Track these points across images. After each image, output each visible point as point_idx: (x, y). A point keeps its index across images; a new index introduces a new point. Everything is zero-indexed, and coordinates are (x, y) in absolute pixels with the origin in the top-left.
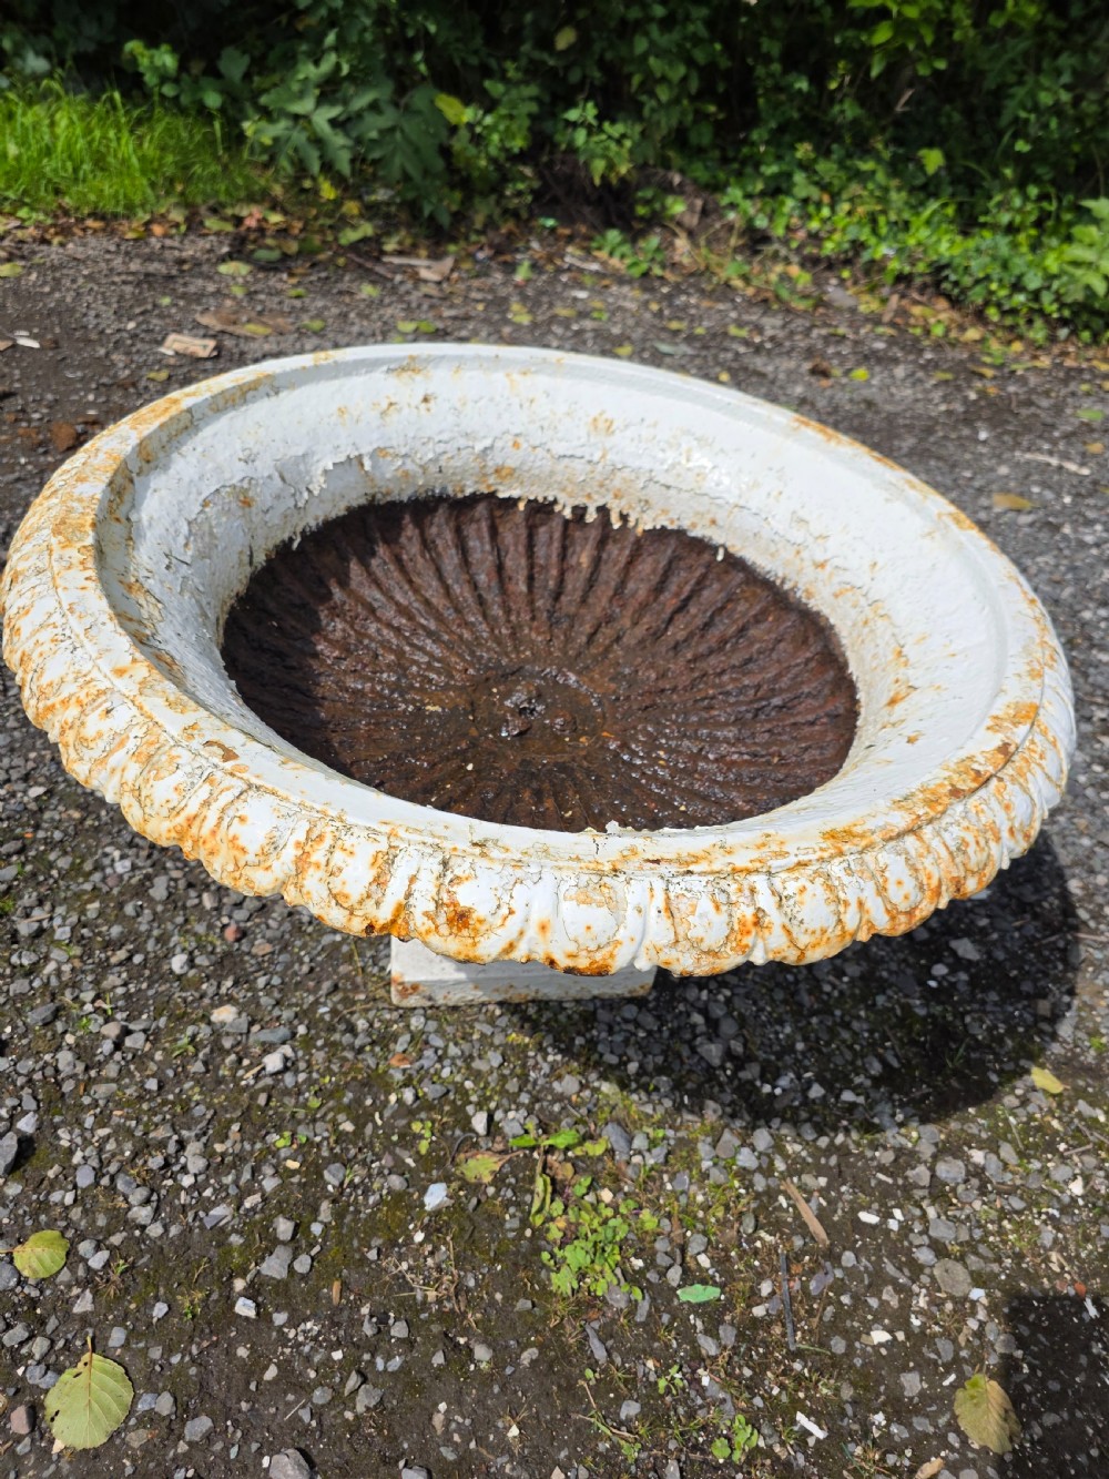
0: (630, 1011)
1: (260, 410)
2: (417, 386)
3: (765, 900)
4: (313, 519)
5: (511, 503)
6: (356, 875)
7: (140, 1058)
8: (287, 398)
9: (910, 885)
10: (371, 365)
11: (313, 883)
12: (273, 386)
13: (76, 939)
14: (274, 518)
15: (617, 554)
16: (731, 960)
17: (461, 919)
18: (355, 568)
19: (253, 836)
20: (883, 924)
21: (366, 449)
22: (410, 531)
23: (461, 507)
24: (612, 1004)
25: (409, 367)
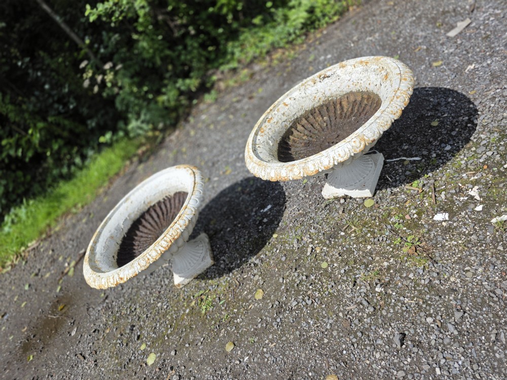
0: (212, 268)
1: (110, 223)
2: (129, 201)
4: (126, 230)
5: (154, 205)
8: (112, 218)
9: (165, 243)
10: (122, 204)
12: (110, 218)
14: (119, 235)
15: (172, 201)
16: (148, 265)
17: (121, 279)
18: (138, 232)
20: (164, 249)
21: (127, 216)
22: (143, 221)
23: (148, 211)
25: (127, 199)
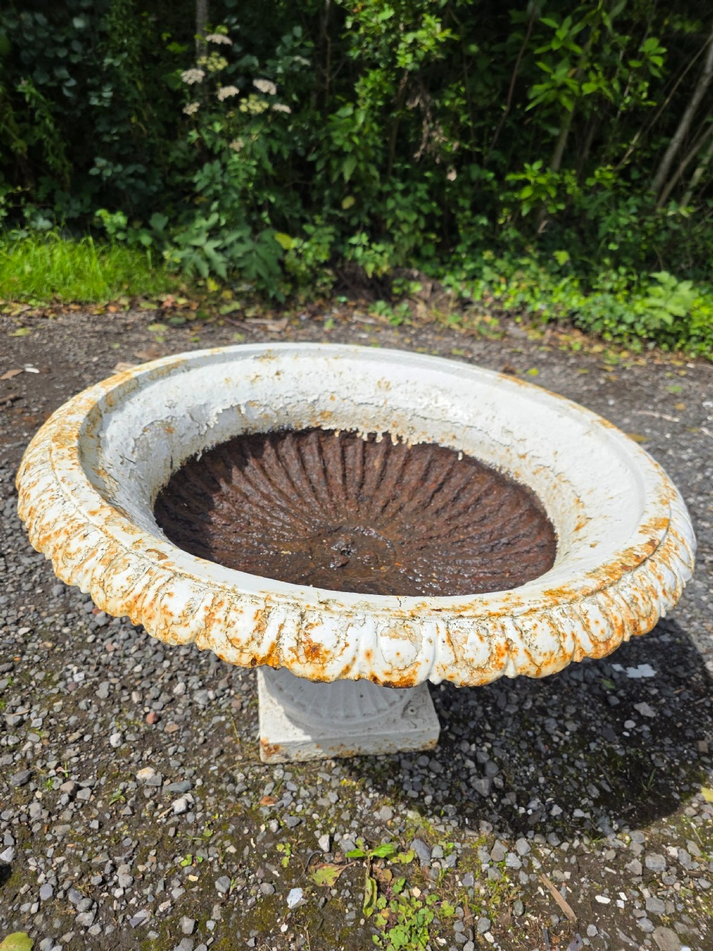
0: (424, 761)
1: (179, 379)
2: (273, 366)
3: (512, 634)
4: (210, 443)
5: (330, 433)
6: (244, 626)
7: (87, 806)
8: (194, 373)
9: (604, 624)
10: (245, 355)
11: (216, 632)
12: (187, 366)
13: (46, 726)
14: (186, 441)
15: (397, 460)
16: (492, 675)
17: (314, 651)
18: (235, 473)
19: (177, 605)
21: (242, 402)
22: (269, 450)
23: (301, 435)
24: (411, 756)
25: (267, 356)
